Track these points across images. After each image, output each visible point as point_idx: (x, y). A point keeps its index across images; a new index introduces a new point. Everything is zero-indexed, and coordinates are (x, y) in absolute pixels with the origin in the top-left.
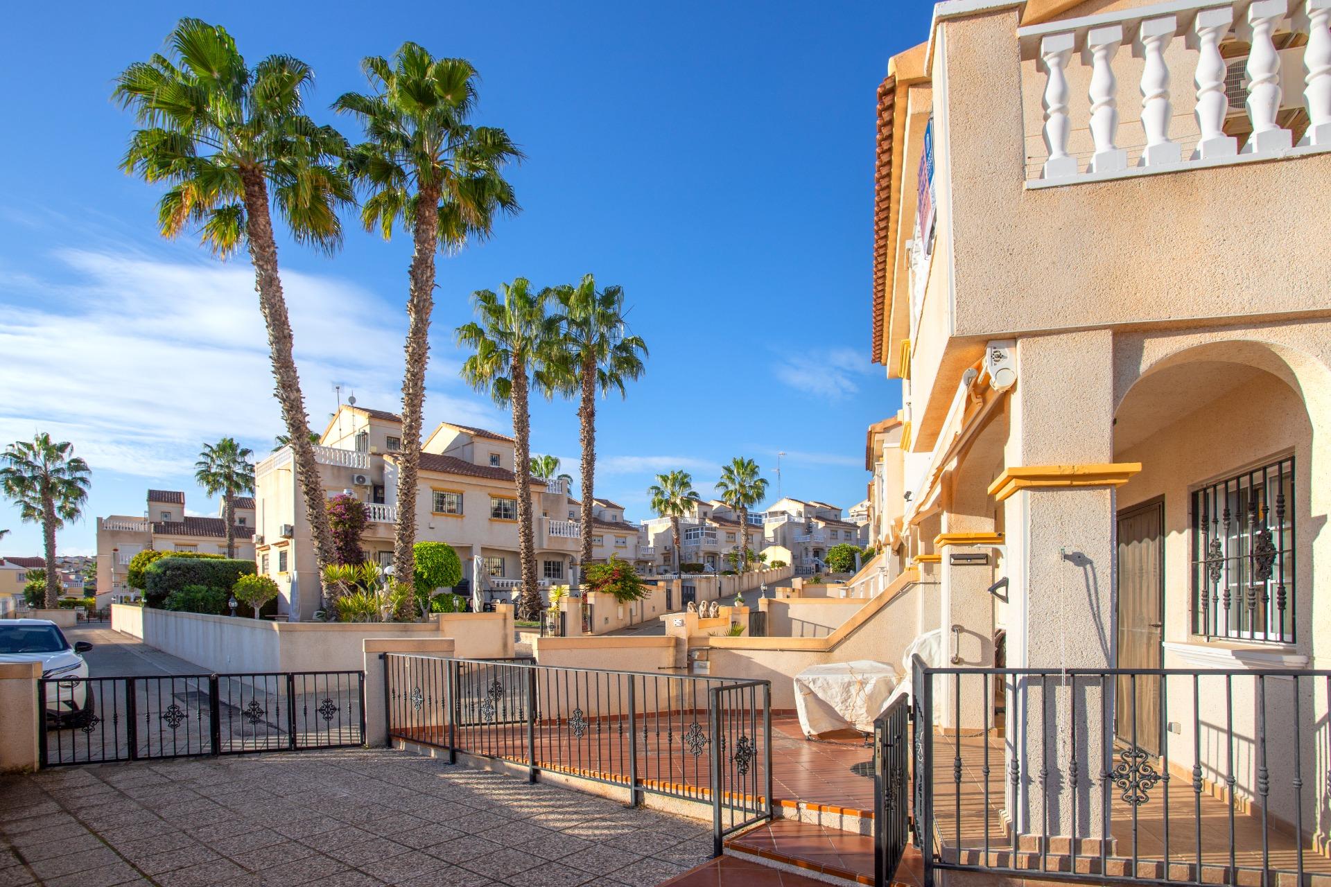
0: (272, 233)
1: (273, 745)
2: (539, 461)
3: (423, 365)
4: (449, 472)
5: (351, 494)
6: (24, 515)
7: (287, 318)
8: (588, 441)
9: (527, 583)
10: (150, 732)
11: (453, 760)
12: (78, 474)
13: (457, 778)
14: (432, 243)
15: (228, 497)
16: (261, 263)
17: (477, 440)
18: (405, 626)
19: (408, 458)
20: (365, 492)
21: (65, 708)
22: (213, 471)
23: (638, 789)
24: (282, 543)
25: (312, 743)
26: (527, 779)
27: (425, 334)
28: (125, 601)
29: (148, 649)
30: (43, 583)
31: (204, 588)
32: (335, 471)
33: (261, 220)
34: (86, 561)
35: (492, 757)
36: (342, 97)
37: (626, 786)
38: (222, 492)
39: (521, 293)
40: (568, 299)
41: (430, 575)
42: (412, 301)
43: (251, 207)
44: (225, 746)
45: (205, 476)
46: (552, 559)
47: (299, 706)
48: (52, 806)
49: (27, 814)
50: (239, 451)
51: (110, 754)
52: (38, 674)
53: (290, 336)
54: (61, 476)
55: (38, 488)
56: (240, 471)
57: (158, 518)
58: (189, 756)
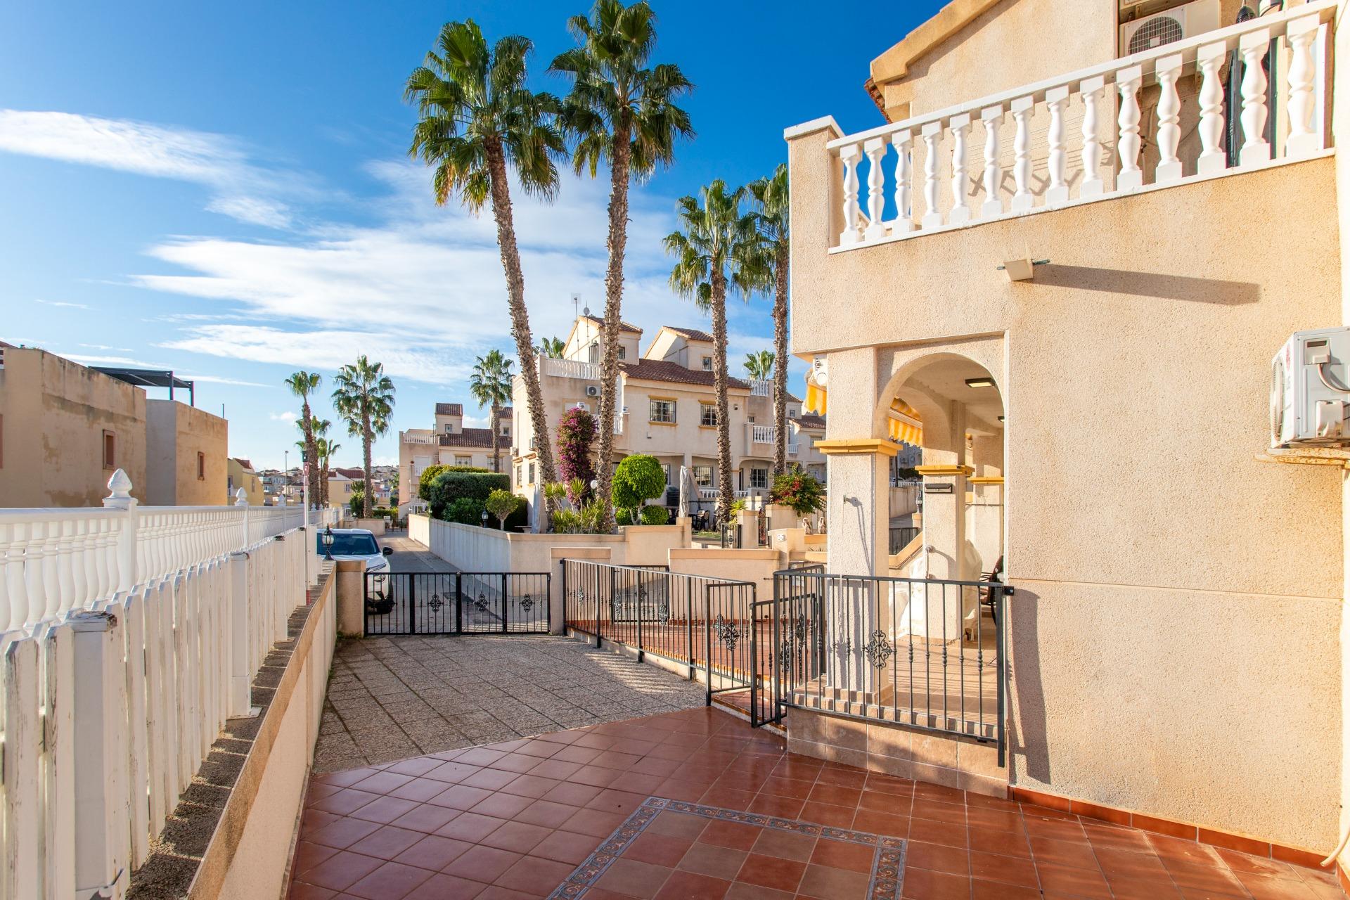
0: (508, 191)
1: (493, 630)
2: (757, 358)
3: (619, 296)
4: (663, 380)
5: (583, 407)
6: (351, 430)
7: (519, 265)
8: (781, 342)
9: (724, 494)
10: (422, 614)
11: (599, 645)
12: (387, 392)
13: (595, 656)
14: (624, 180)
15: (495, 407)
16: (500, 220)
17: (691, 343)
18: (599, 538)
19: (608, 382)
20: (596, 404)
21: (378, 598)
22: (484, 383)
23: (692, 666)
24: (531, 455)
25: (517, 630)
26: (637, 660)
27: (620, 267)
28: (419, 511)
29: (432, 556)
30: (362, 494)
31: (470, 500)
32: (572, 382)
33: (501, 182)
34: (393, 471)
35: (618, 642)
36: (555, 61)
37: (684, 663)
38: (490, 403)
39: (717, 194)
40: (762, 194)
41: (638, 487)
42: (610, 237)
43: (493, 171)
44: (464, 629)
45: (479, 388)
46: (758, 467)
47: (509, 600)
48: (371, 656)
49: (359, 659)
50: (503, 362)
51: (400, 630)
52: (363, 570)
53: (522, 281)
54: (375, 395)
55: (360, 405)
56: (504, 382)
57: (442, 431)
58: (443, 634)
